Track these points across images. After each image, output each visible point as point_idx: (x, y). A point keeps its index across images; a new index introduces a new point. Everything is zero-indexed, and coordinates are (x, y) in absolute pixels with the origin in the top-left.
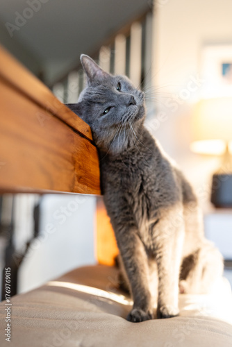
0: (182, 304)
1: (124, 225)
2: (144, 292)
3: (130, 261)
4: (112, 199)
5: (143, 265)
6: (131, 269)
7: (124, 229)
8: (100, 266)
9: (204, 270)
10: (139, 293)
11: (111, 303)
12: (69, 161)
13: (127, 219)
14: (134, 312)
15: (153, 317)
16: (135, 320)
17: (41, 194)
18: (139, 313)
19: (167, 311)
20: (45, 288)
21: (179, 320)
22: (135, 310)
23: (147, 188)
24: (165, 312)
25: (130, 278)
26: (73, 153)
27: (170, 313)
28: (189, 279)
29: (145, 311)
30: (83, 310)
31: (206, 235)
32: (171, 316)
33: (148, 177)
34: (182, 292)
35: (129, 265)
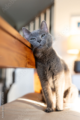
0: (64, 106)
1: (44, 80)
2: (51, 102)
3: (46, 92)
4: (40, 71)
5: (50, 93)
6: (46, 94)
7: (44, 81)
8: (36, 93)
9: (72, 95)
10: (49, 102)
11: (39, 106)
12: (25, 57)
13: (45, 78)
14: (47, 109)
15: (54, 111)
16: (48, 112)
17: (15, 68)
18: (49, 109)
19: (59, 109)
20: (17, 101)
21: (63, 112)
22: (48, 108)
23: (52, 69)
24: (58, 109)
25: (46, 97)
26: (26, 54)
27: (60, 110)
28: (66, 98)
29: (51, 108)
30: (30, 108)
31: (73, 82)
32: (60, 111)
33: (52, 65)
34: (64, 102)
35: (46, 93)
